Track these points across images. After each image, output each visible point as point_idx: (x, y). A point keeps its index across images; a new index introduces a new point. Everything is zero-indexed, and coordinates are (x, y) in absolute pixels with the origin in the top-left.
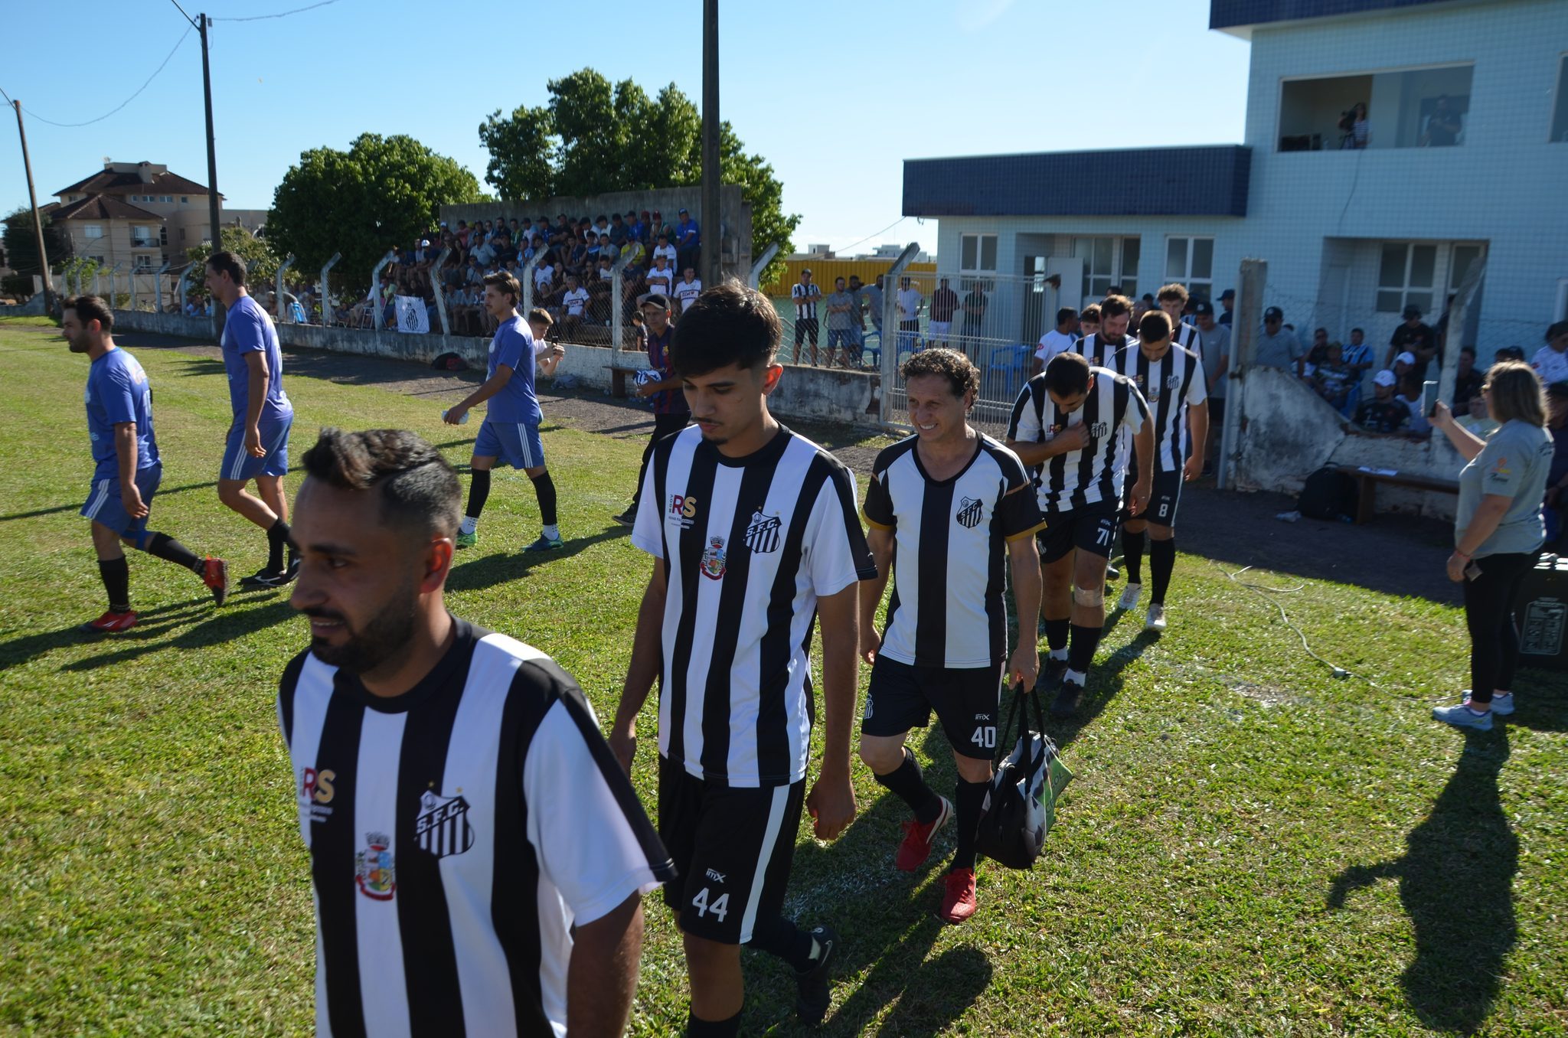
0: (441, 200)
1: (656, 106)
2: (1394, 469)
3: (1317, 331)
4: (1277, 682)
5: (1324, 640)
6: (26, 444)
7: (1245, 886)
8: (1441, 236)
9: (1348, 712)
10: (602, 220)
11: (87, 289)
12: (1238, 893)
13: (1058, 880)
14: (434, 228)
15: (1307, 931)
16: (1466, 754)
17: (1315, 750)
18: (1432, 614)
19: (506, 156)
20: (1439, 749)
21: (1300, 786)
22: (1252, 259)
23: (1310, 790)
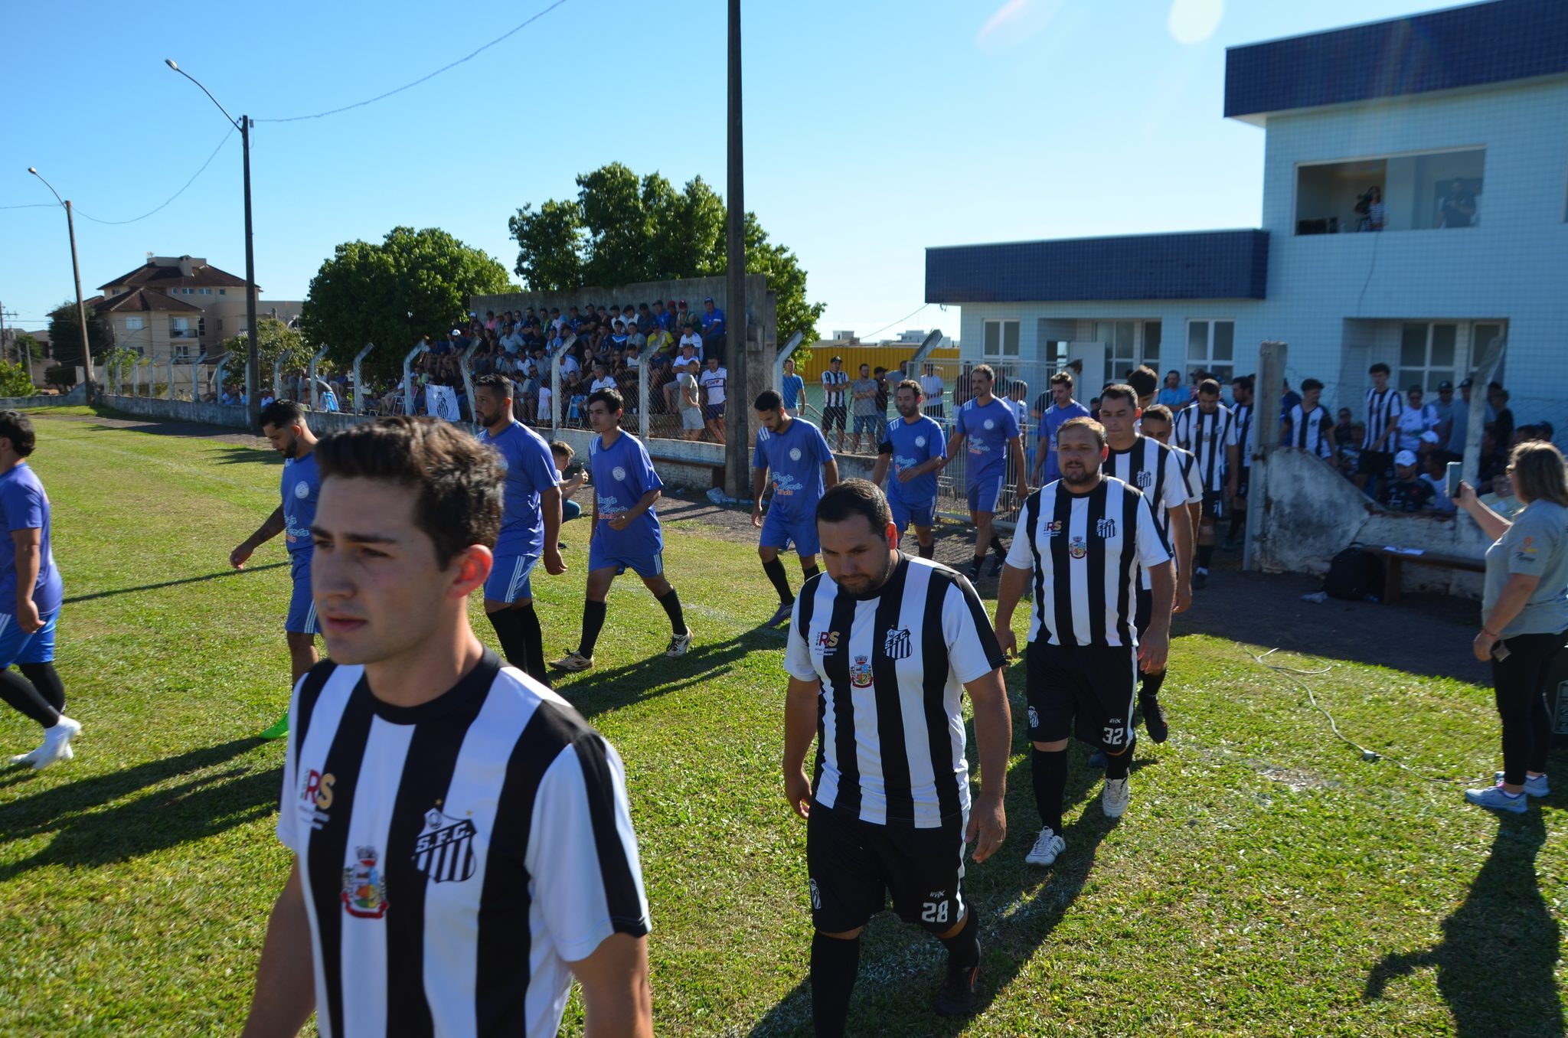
0: (471, 290)
1: (683, 197)
2: (1420, 549)
3: (1341, 410)
4: (1306, 765)
5: (1353, 722)
6: (64, 531)
7: (1276, 975)
8: (1461, 316)
9: (1379, 796)
10: (629, 310)
11: (127, 379)
12: (1270, 982)
13: (1085, 969)
14: (465, 318)
15: (1341, 1021)
16: (1500, 838)
17: (1345, 835)
18: (1462, 695)
19: (536, 248)
20: (1472, 832)
21: (1331, 871)
22: (1272, 342)
23: (1341, 875)
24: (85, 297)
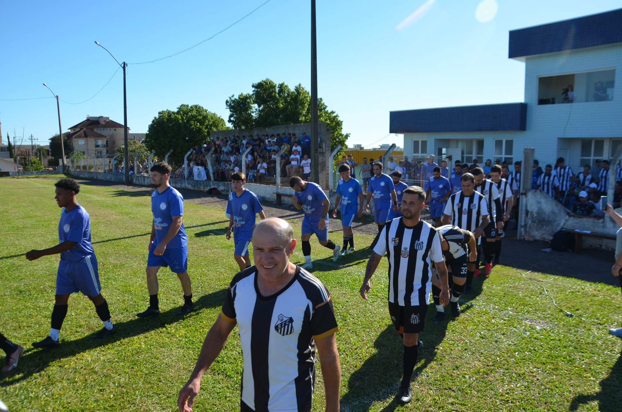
0: (211, 129)
1: (294, 92)
2: (590, 231)
4: (543, 318)
6: (53, 223)
7: (531, 404)
8: (606, 136)
9: (573, 331)
10: (272, 136)
11: (78, 164)
12: (528, 407)
13: (453, 400)
14: (208, 140)
17: (559, 347)
18: (608, 290)
19: (236, 112)
20: (613, 346)
21: (553, 361)
22: (529, 148)
23: (557, 363)
24: (63, 132)
